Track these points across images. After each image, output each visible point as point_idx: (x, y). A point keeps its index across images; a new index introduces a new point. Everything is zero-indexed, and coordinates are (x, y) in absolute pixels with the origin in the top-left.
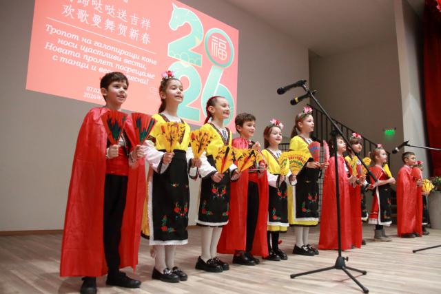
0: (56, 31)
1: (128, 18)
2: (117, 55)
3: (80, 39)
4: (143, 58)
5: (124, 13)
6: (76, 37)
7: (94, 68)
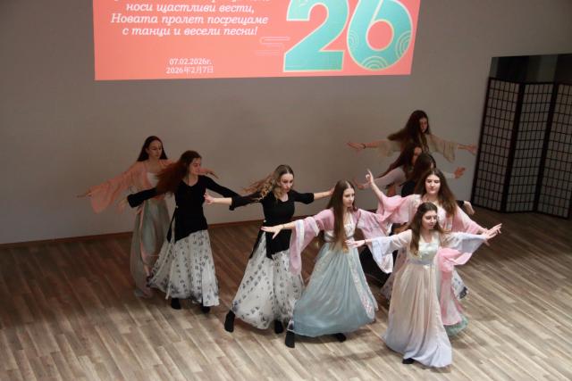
7: (177, 32)
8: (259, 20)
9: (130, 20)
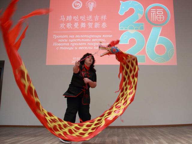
0: (58, 37)
1: (93, 18)
2: (88, 38)
3: (69, 36)
4: (103, 36)
5: (90, 17)
6: (67, 36)
7: (76, 48)
9: (59, 44)
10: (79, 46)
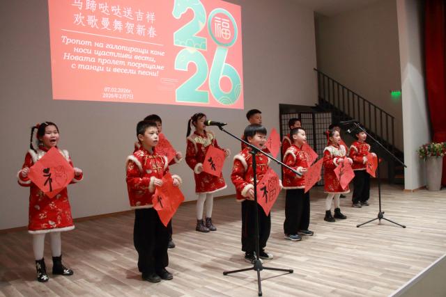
0: (71, 41)
1: (134, 15)
2: (127, 52)
3: (93, 44)
4: (152, 52)
5: (129, 11)
6: (89, 43)
7: (109, 70)
8: (159, 67)
9: (77, 58)
10: (113, 66)
